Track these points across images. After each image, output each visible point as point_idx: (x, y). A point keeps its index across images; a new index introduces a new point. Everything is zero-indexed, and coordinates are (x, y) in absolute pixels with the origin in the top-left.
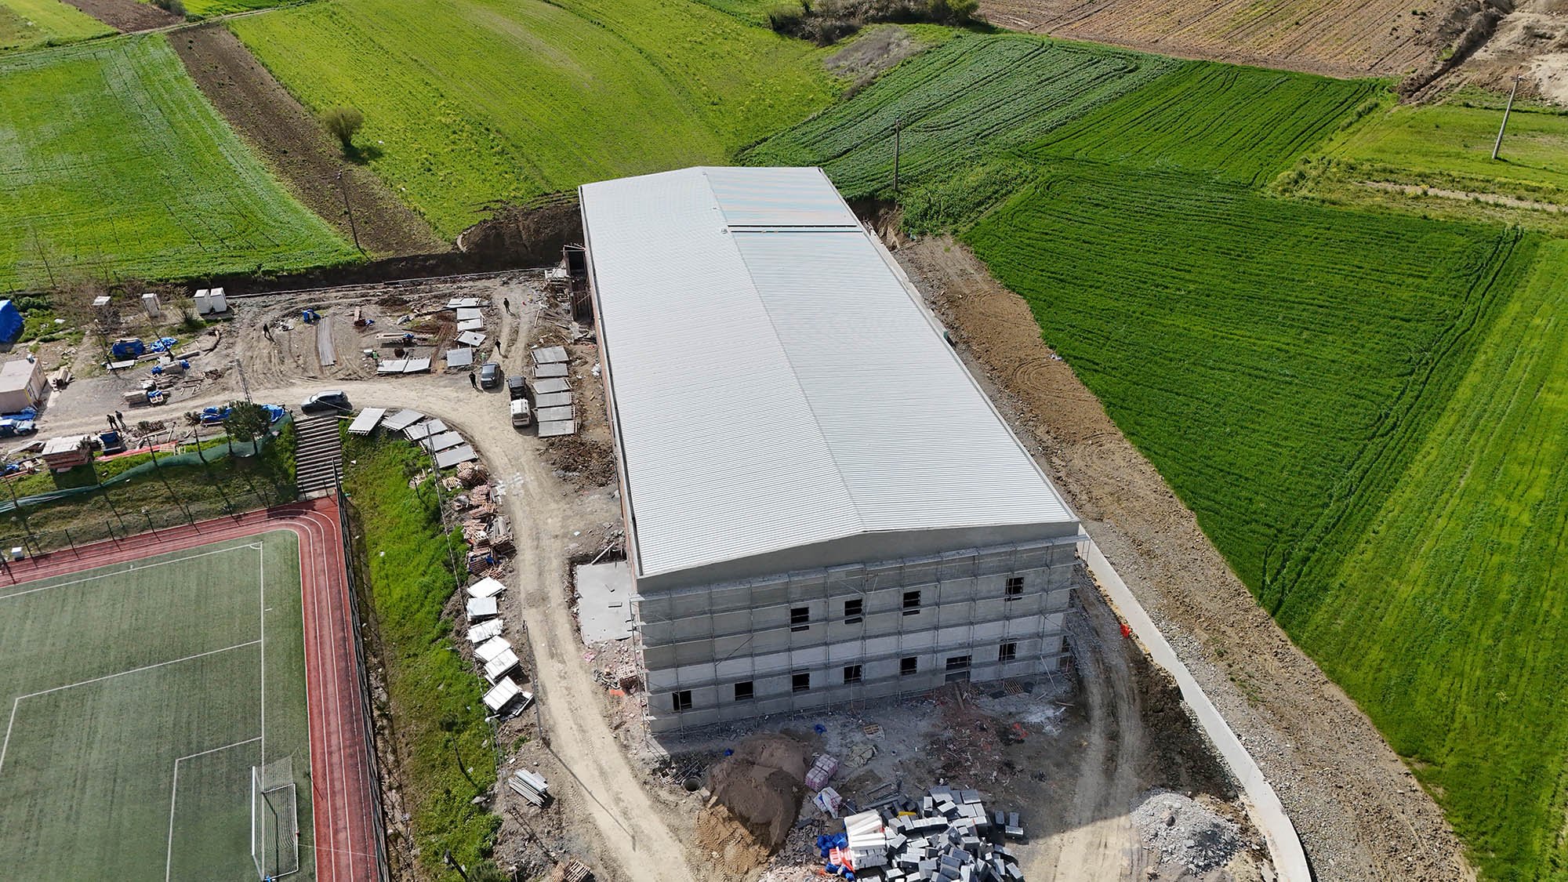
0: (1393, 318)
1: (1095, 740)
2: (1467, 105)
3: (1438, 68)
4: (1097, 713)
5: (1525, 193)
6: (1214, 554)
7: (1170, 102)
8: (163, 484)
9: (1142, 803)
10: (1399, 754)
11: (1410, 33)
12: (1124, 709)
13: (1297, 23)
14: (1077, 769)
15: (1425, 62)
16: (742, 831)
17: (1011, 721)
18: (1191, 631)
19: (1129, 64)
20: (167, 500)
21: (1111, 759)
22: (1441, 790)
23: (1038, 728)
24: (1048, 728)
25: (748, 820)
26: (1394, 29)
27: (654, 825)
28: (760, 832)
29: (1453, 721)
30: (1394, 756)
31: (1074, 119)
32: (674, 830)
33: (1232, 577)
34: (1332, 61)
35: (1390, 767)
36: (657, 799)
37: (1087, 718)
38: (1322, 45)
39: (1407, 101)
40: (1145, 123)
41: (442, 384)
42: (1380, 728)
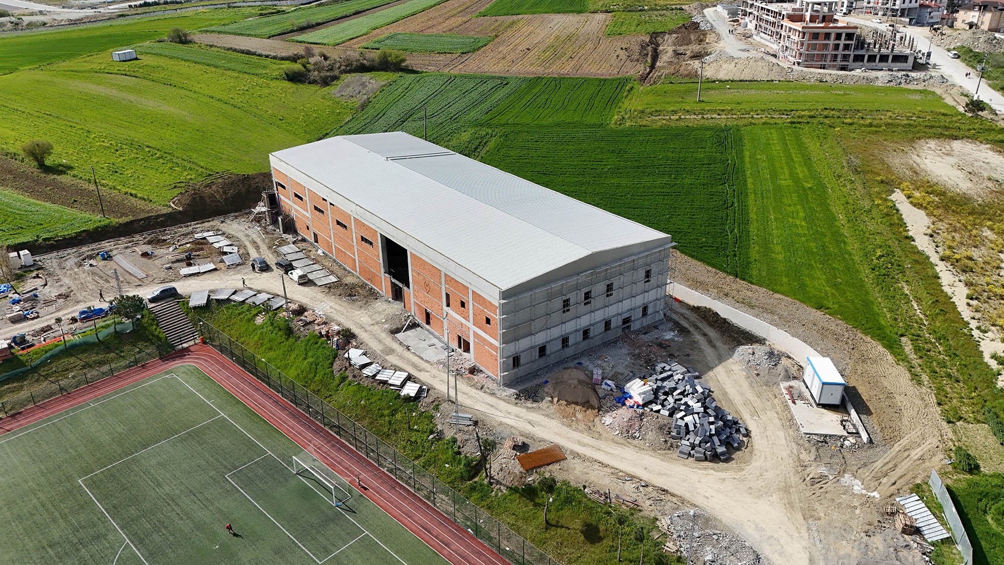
0: (704, 164)
1: (698, 337)
2: (672, 83)
3: (648, 70)
4: (691, 329)
5: (721, 113)
6: (695, 262)
7: (537, 95)
8: (76, 358)
9: (734, 353)
10: (817, 309)
11: (625, 57)
12: (700, 325)
13: (571, 58)
14: (700, 349)
15: (641, 68)
16: (578, 408)
17: (660, 340)
18: (708, 290)
19: (503, 82)
20: (84, 367)
21: (710, 342)
22: (839, 316)
23: (672, 340)
24: (676, 339)
25: (578, 403)
26: (618, 56)
27: (534, 416)
28: (587, 405)
29: (827, 293)
30: (815, 310)
31: (494, 107)
32: (547, 416)
33: (710, 268)
34: (599, 71)
35: (816, 314)
36: (528, 408)
37: (689, 332)
38: (589, 65)
39: (644, 84)
40: (531, 106)
41: (231, 274)
42: (804, 302)
